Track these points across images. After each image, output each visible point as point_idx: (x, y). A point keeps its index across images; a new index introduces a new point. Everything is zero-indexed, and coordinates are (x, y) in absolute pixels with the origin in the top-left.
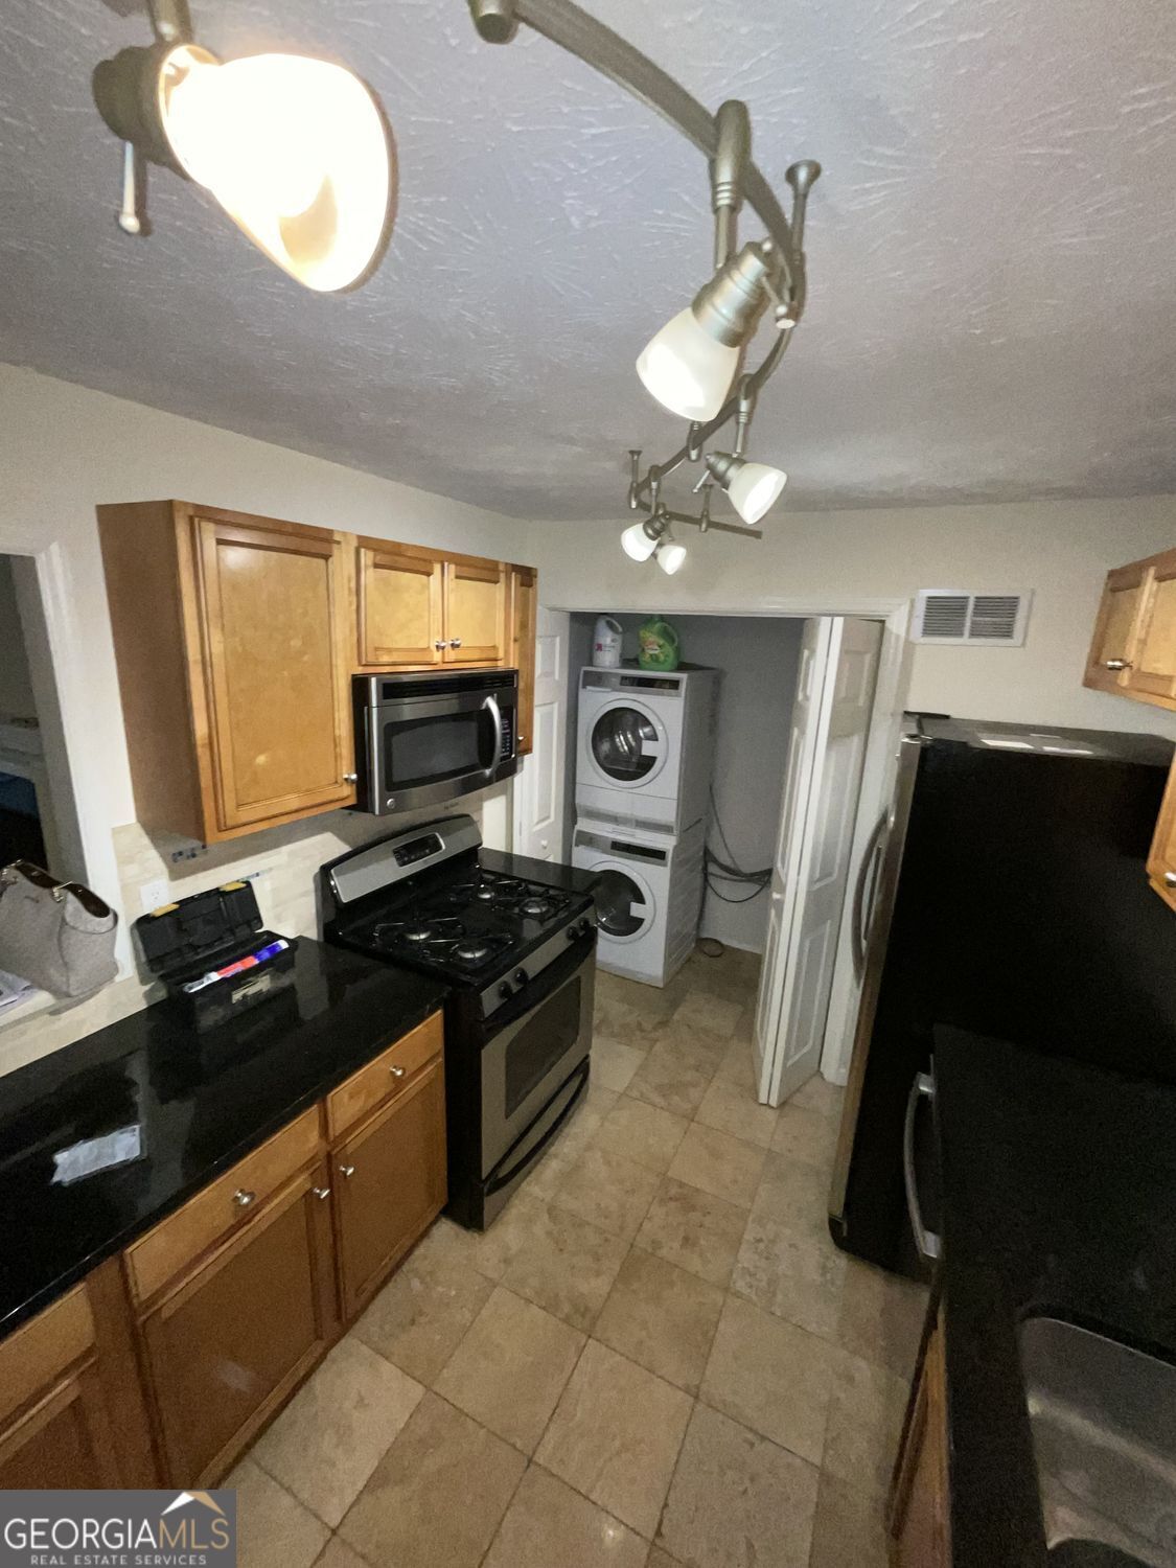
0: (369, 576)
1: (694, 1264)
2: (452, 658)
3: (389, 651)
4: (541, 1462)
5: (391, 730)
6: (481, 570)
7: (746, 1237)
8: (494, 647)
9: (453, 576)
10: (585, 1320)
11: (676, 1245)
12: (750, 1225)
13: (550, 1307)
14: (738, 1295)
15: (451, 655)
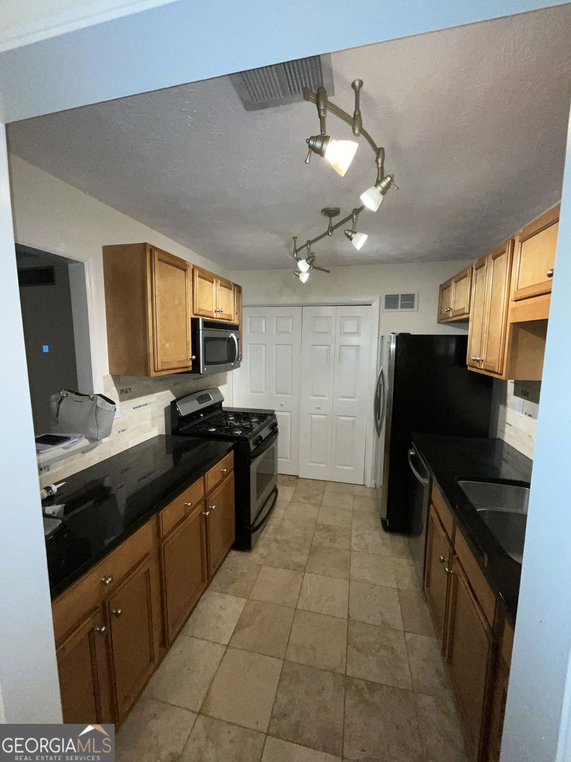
0: (197, 279)
1: (336, 545)
2: (219, 317)
3: (202, 310)
4: (300, 608)
5: (206, 340)
6: (227, 284)
7: (353, 535)
8: (230, 315)
9: (219, 285)
10: (302, 568)
11: (328, 541)
12: (353, 532)
13: (287, 567)
14: (355, 551)
15: (219, 315)
